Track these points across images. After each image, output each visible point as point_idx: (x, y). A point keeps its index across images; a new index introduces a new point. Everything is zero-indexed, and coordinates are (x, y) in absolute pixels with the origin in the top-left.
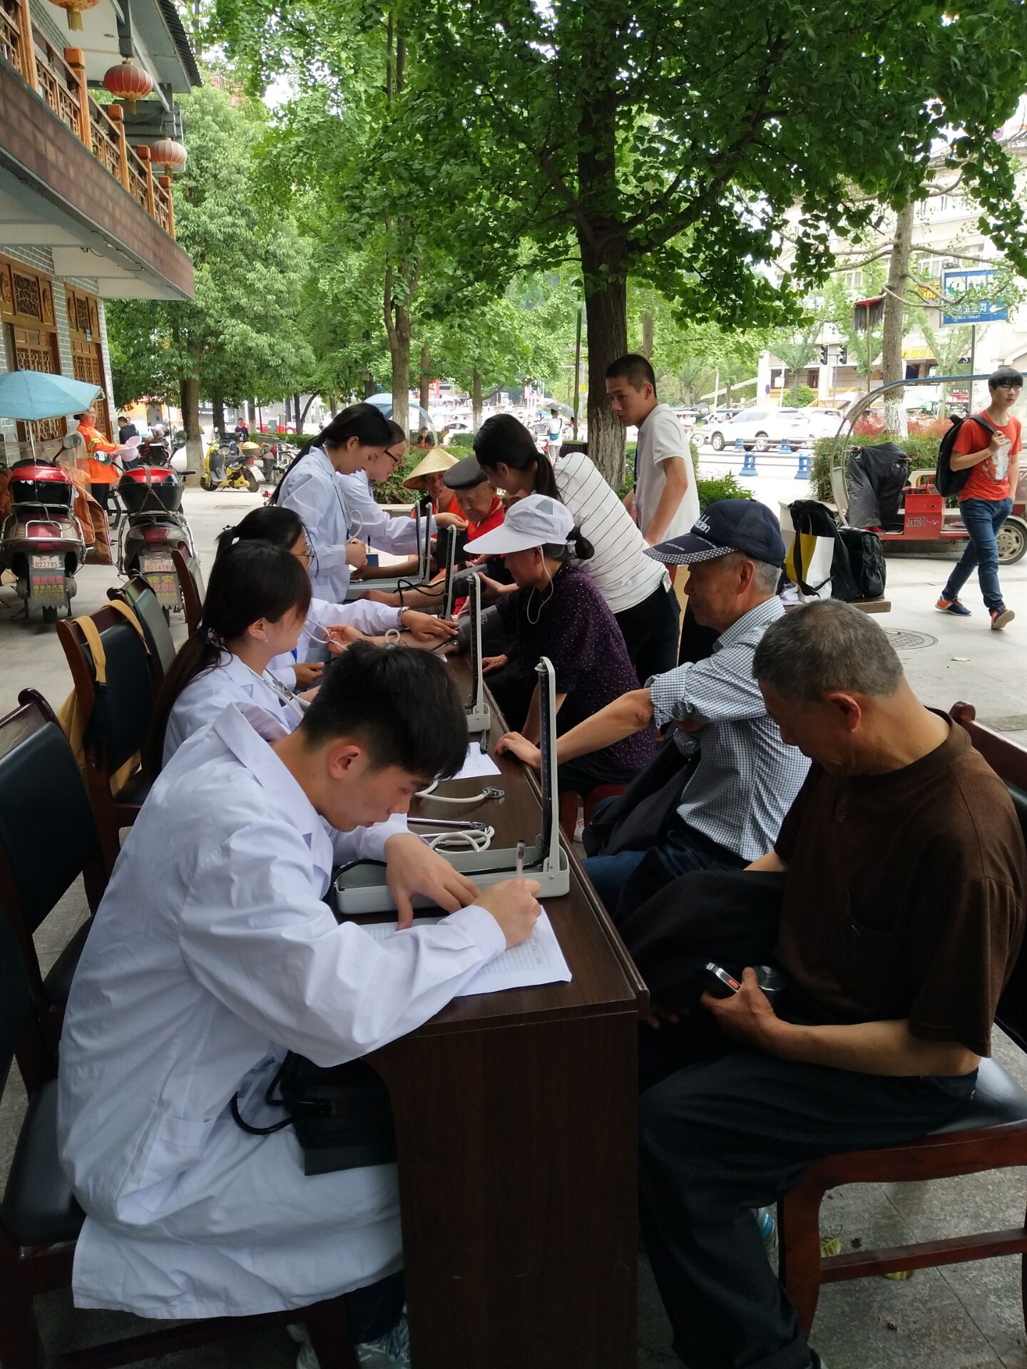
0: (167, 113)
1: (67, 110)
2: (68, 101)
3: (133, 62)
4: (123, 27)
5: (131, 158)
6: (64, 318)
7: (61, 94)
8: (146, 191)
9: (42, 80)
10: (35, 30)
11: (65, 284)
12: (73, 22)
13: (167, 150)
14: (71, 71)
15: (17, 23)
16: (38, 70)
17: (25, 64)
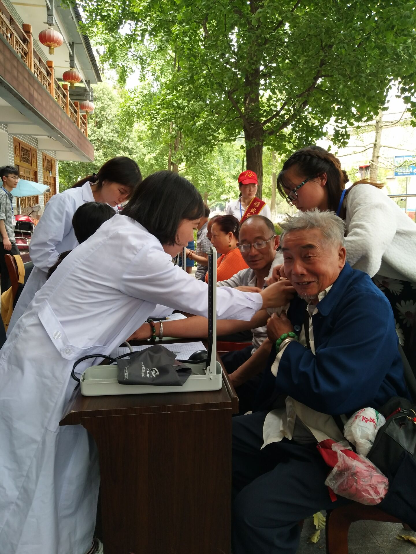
0: (87, 91)
1: (46, 83)
2: (46, 80)
3: (74, 70)
4: (72, 57)
5: (71, 105)
6: (41, 165)
7: (43, 76)
8: (76, 119)
9: (36, 70)
10: (35, 52)
11: (42, 153)
12: (51, 51)
13: (87, 105)
14: (48, 68)
15: (28, 48)
16: (35, 66)
17: (30, 63)
